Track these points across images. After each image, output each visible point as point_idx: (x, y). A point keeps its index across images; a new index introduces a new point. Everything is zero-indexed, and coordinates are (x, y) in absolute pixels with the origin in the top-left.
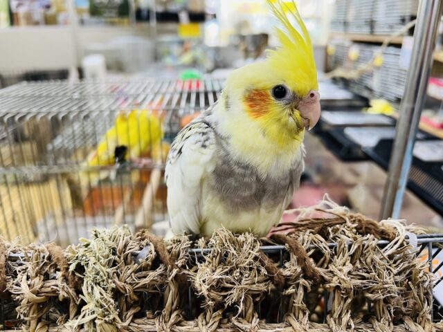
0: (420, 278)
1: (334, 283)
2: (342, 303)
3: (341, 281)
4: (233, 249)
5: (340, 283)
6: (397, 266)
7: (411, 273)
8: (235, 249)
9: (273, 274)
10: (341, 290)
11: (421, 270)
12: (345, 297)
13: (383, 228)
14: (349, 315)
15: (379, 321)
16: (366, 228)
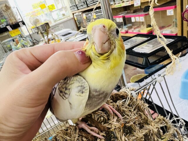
0: (142, 108)
1: (113, 128)
2: (119, 133)
3: (116, 126)
4: (67, 137)
5: (115, 127)
6: (133, 108)
7: (138, 107)
8: (68, 137)
9: (89, 138)
10: (117, 129)
11: (141, 105)
12: (119, 130)
13: (121, 94)
14: (124, 136)
15: (135, 132)
16: (116, 97)
